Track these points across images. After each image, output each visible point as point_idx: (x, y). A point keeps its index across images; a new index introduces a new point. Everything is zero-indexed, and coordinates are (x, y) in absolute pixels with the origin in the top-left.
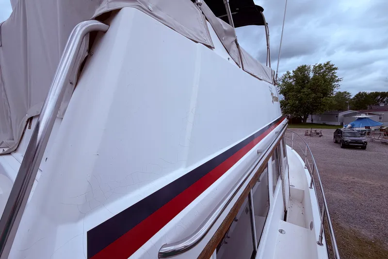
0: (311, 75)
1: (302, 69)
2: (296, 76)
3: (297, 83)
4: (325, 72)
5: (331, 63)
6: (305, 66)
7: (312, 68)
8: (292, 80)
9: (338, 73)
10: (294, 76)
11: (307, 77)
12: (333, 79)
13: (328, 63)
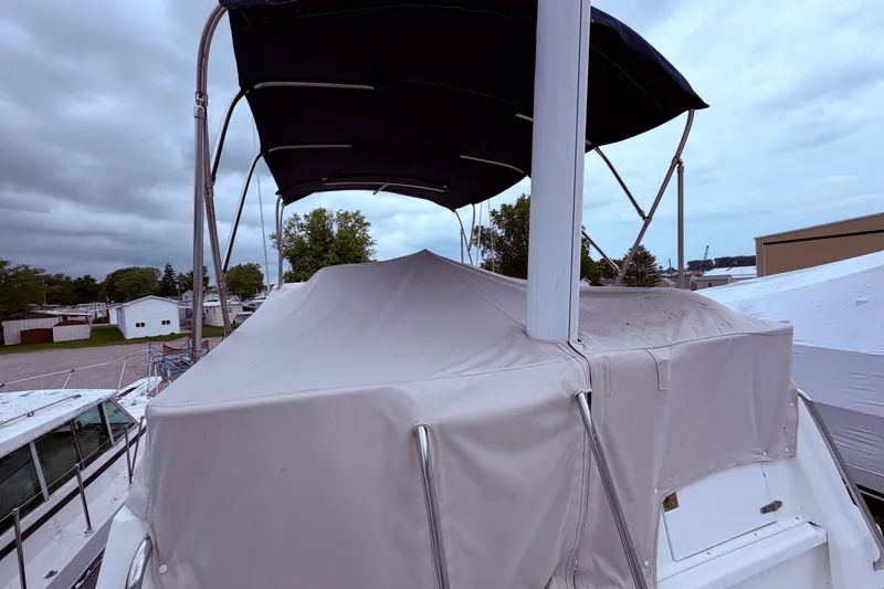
0: (335, 229)
1: (319, 215)
2: (311, 227)
3: (314, 240)
4: (353, 226)
5: (361, 214)
6: (324, 211)
7: (335, 217)
8: (304, 233)
9: (371, 232)
10: (308, 227)
11: (328, 232)
12: (365, 241)
13: (358, 212)
